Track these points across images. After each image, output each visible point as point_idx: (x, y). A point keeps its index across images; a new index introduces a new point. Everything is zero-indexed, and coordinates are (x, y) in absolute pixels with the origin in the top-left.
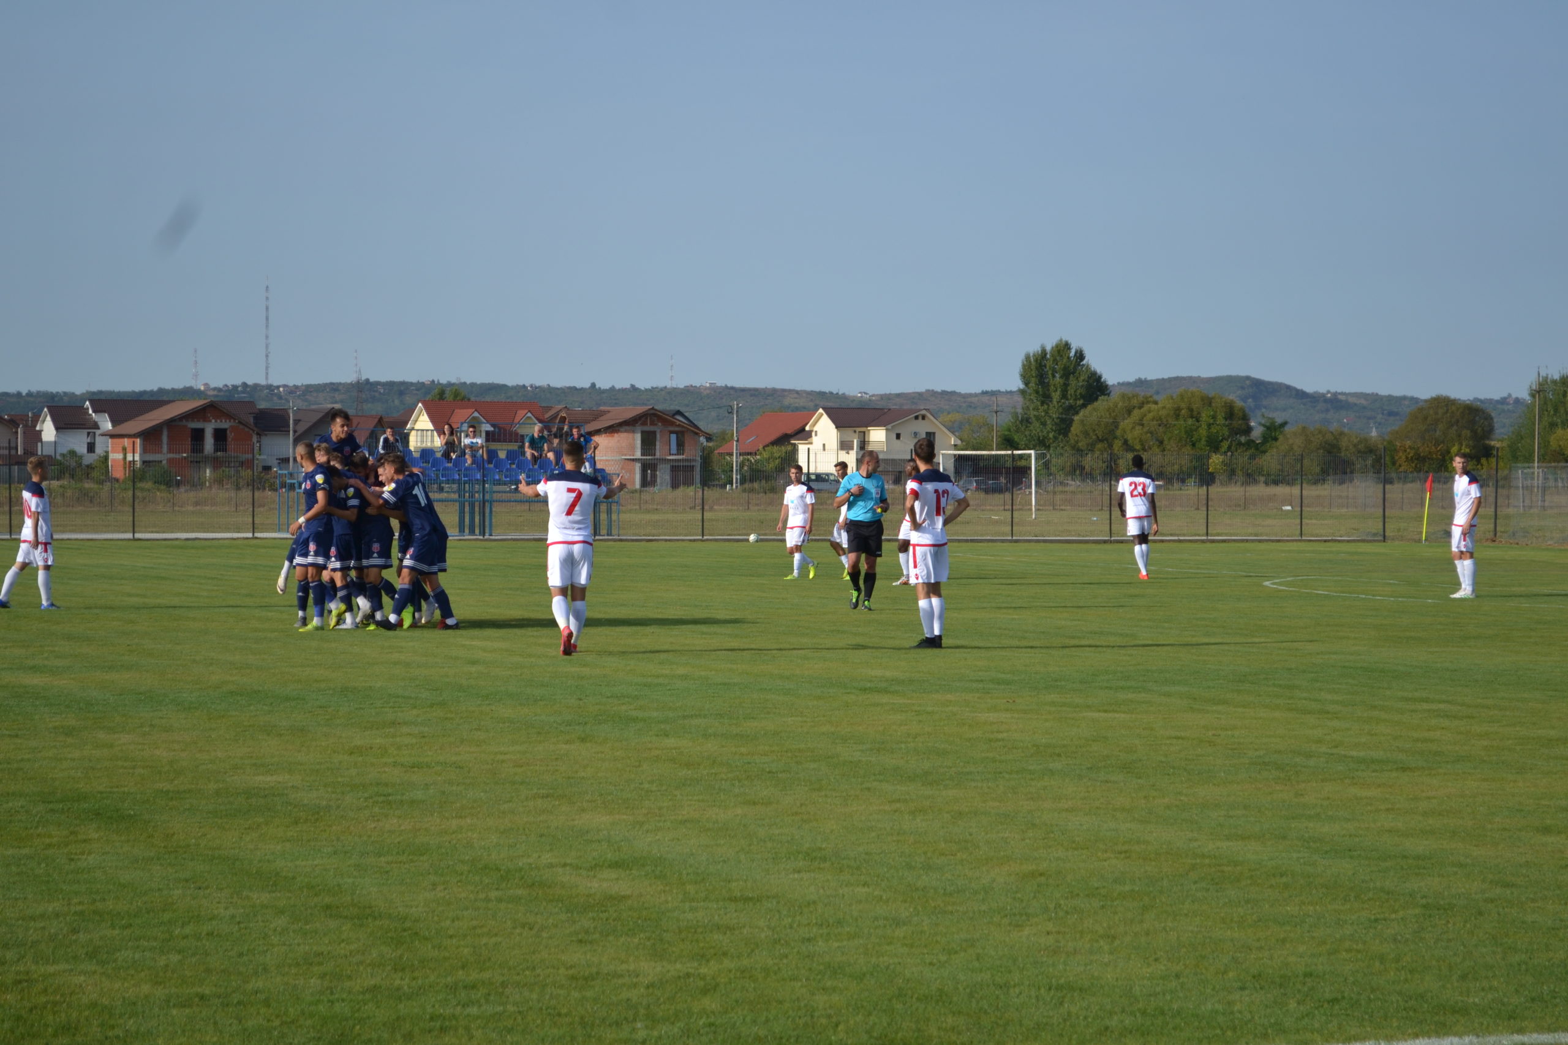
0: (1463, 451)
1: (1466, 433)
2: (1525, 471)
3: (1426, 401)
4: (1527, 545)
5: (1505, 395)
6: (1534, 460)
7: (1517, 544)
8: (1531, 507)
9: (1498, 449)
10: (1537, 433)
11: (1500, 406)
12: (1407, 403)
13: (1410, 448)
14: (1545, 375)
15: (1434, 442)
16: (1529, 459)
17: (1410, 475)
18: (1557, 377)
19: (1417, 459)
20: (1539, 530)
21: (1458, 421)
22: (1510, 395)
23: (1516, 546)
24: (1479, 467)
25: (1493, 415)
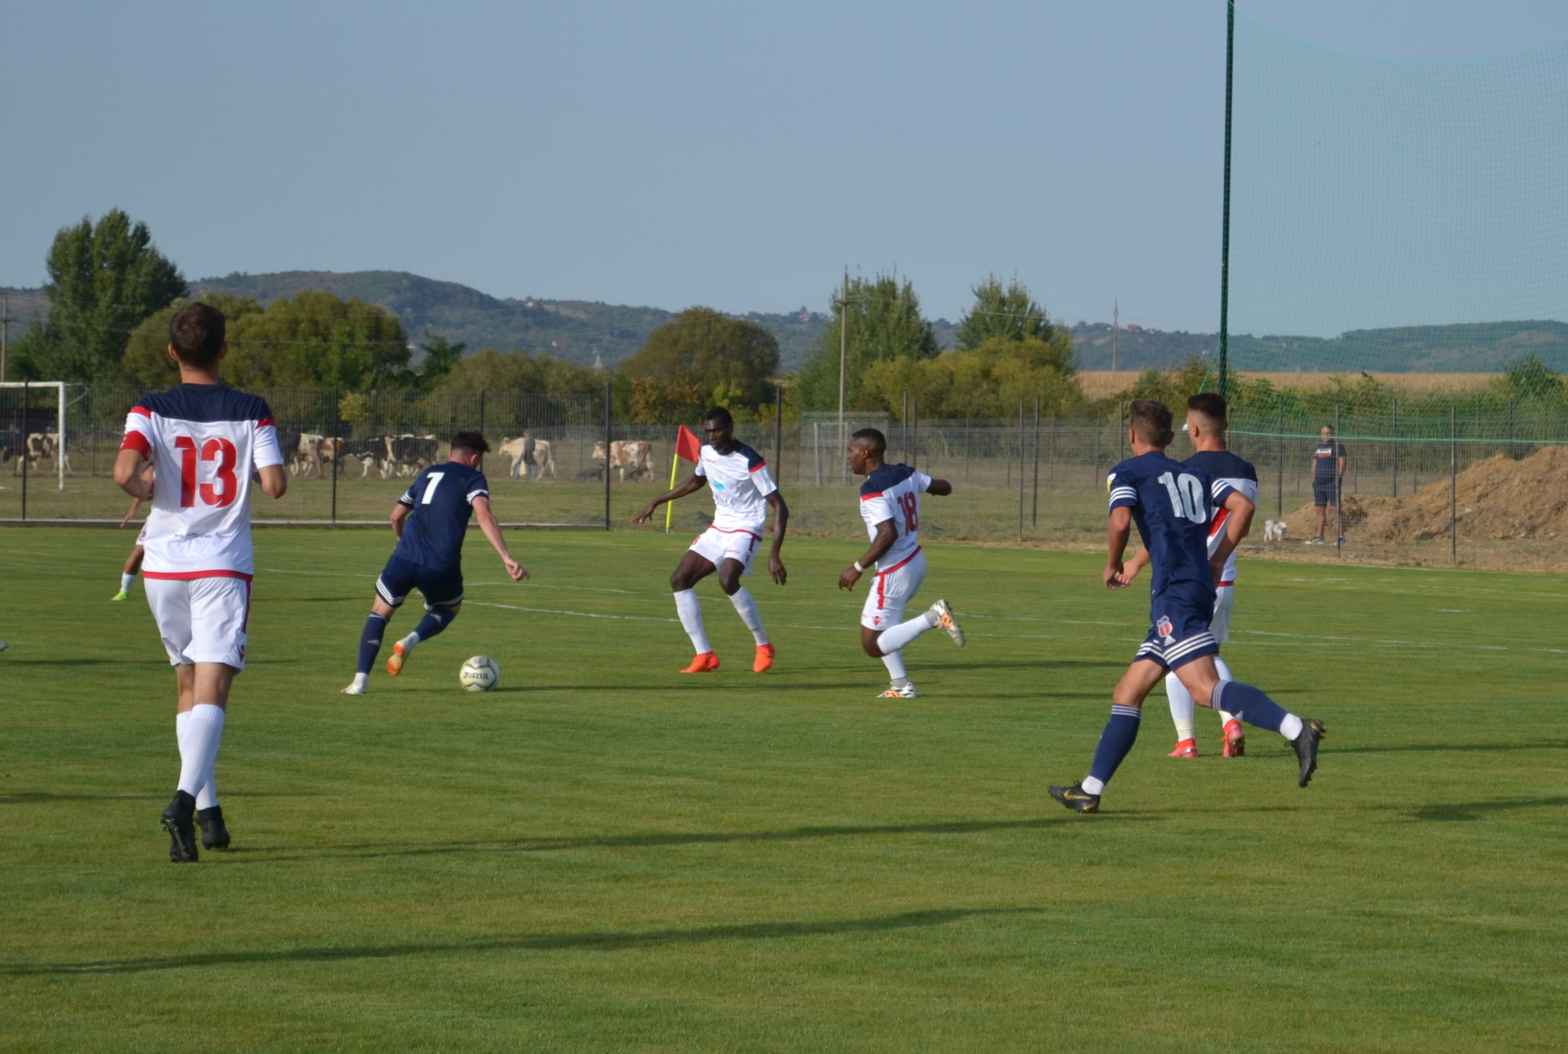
0: (731, 394)
1: (737, 365)
2: (823, 424)
3: (677, 315)
4: (823, 536)
5: (797, 309)
6: (838, 409)
7: (809, 535)
8: (831, 479)
9: (785, 390)
10: (842, 367)
11: (788, 326)
12: (648, 318)
13: (652, 387)
14: (856, 279)
15: (687, 378)
16: (830, 405)
17: (652, 429)
18: (873, 282)
19: (663, 405)
20: (842, 514)
21: (724, 348)
22: (804, 309)
23: (807, 538)
24: (756, 417)
25: (778, 338)
